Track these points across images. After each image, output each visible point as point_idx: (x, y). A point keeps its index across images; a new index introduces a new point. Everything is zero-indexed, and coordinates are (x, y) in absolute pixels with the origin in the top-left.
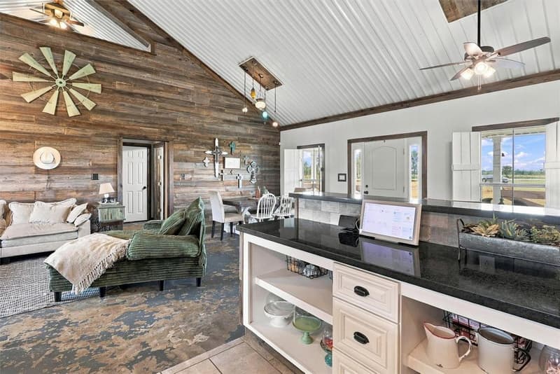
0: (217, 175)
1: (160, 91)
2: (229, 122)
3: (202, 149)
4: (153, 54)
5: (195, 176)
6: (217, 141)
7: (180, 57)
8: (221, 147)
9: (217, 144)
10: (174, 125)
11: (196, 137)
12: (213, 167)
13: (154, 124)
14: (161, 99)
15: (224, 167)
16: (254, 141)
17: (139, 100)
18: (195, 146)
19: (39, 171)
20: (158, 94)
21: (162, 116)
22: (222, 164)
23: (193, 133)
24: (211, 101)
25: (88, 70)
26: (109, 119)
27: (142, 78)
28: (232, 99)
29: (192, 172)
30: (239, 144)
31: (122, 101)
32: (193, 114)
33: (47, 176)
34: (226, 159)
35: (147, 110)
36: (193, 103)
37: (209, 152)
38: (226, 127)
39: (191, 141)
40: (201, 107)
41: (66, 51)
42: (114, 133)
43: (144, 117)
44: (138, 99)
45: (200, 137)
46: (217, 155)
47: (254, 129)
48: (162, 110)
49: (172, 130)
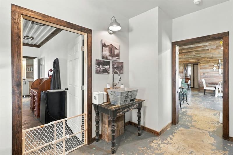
0: (220, 73)
3: (213, 64)
6: (220, 61)
10: (200, 58)
11: (209, 60)
12: (218, 71)
13: (193, 59)
14: (196, 51)
17: (189, 53)
18: (209, 64)
20: (195, 50)
21: (196, 56)
23: (208, 59)
24: (217, 46)
27: (190, 47)
29: (208, 73)
31: (184, 55)
32: (208, 53)
35: (191, 55)
36: (208, 49)
37: (216, 65)
39: (207, 62)
40: (212, 49)
43: (190, 57)
45: (211, 60)
46: (220, 66)
48: (196, 54)
49: (200, 60)
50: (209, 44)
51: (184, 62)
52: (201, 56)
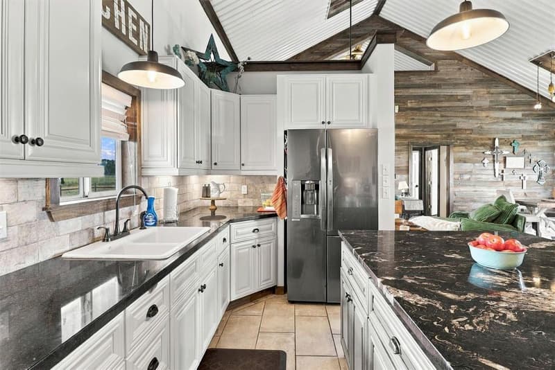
0: (497, 175)
1: (442, 101)
2: (512, 120)
3: (481, 149)
4: (436, 71)
5: (474, 176)
6: (497, 141)
7: (459, 67)
8: (502, 146)
9: (497, 144)
10: (454, 130)
11: (475, 139)
12: (492, 167)
13: (436, 131)
14: (443, 109)
15: (505, 167)
16: (542, 137)
17: (425, 113)
18: (475, 148)
20: (440, 105)
21: (443, 123)
22: (502, 165)
23: (472, 136)
24: (491, 102)
27: (427, 94)
28: (514, 96)
29: (471, 173)
30: (523, 142)
31: (411, 116)
32: (471, 118)
34: (507, 158)
35: (431, 120)
36: (472, 107)
37: (489, 152)
38: (507, 126)
39: (468, 144)
40: (481, 109)
42: (406, 142)
43: (429, 126)
44: (423, 112)
45: (478, 139)
46: (497, 155)
47: (543, 124)
48: (443, 118)
49: (452, 134)
50: (474, 92)
51: (413, 138)
52: (455, 125)
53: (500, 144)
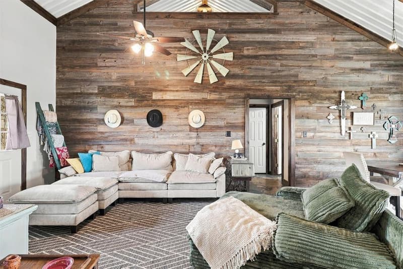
0: (343, 132)
1: (281, 48)
2: (360, 70)
3: (326, 103)
4: (276, 13)
5: (318, 134)
6: (343, 94)
7: (301, 10)
8: (348, 100)
9: (343, 97)
10: (295, 82)
11: (319, 92)
12: (338, 124)
13: (276, 82)
14: (283, 57)
15: (352, 124)
16: (394, 90)
17: (264, 61)
18: (318, 101)
19: (192, 129)
20: (280, 52)
21: (284, 73)
22: (349, 121)
23: (315, 88)
24: (337, 50)
25: (224, 42)
26: (239, 83)
27: (265, 40)
28: (361, 43)
29: (314, 130)
30: (372, 96)
31: (248, 65)
32: (316, 68)
33: (196, 133)
34: (355, 114)
35: (271, 70)
36: (316, 56)
37: (335, 107)
38: (354, 77)
39: (313, 97)
40: (325, 57)
41: (209, 30)
42: (242, 94)
43: (268, 77)
44: (262, 61)
45: (322, 92)
46: (343, 111)
47: (394, 75)
48: (284, 68)
49: (294, 86)
50: (318, 38)
51: (249, 89)
52: (297, 76)
53: (347, 98)
